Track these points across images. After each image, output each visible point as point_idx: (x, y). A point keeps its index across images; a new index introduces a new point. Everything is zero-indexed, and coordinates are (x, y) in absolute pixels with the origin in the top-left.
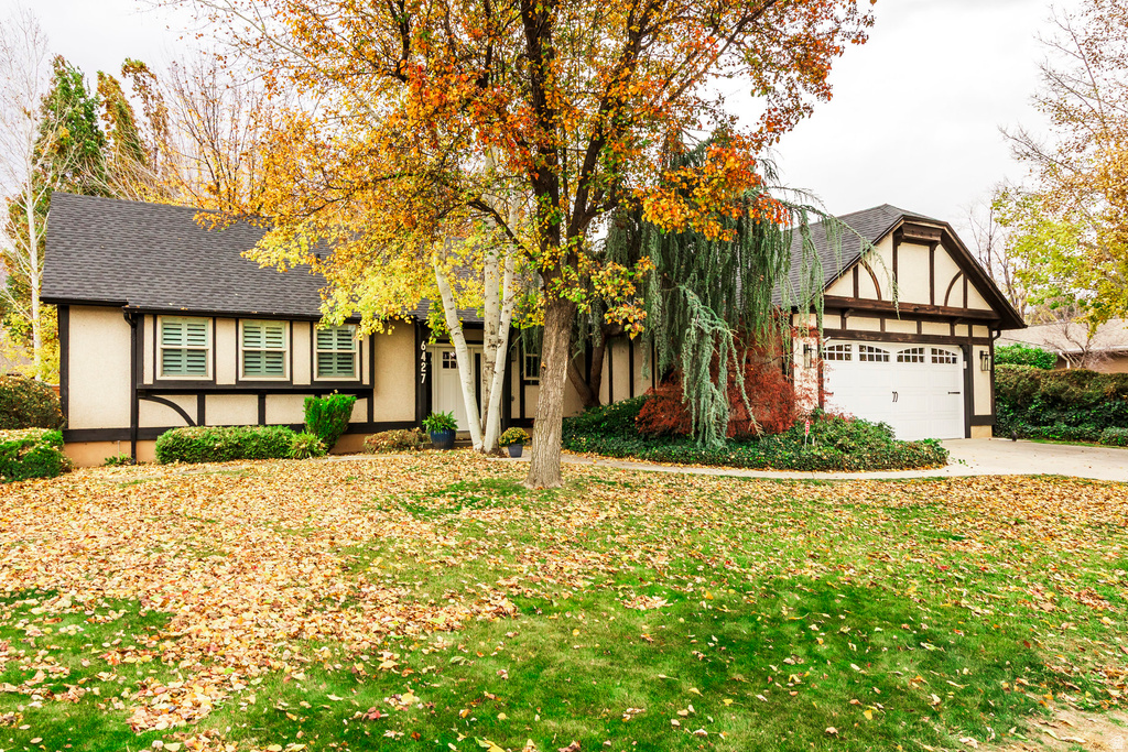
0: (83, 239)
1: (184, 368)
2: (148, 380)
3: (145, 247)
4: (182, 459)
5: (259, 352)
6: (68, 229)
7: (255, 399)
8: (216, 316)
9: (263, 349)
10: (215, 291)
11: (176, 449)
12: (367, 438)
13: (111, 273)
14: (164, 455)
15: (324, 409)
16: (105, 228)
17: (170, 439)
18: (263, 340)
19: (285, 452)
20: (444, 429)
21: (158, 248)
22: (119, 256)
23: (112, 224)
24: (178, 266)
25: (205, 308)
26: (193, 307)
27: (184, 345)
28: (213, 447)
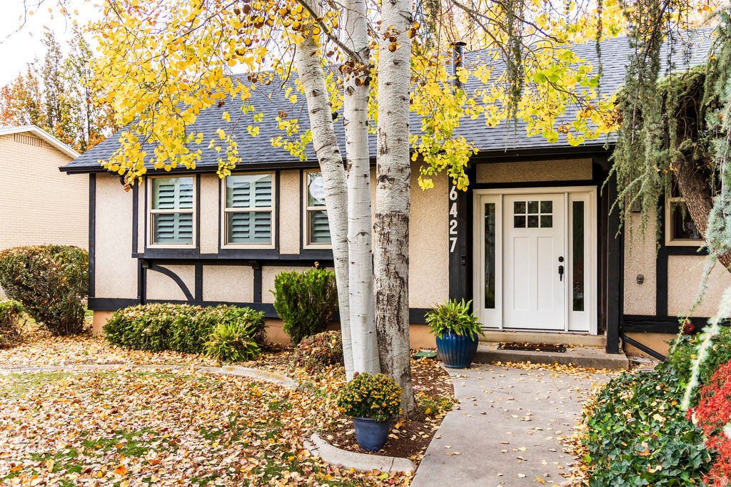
1: (176, 234)
2: (141, 250)
5: (248, 213)
7: (250, 270)
8: (198, 172)
9: (253, 208)
18: (252, 197)
27: (176, 209)
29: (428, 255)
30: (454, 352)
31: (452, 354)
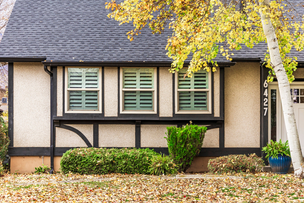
0: (30, 18)
1: (83, 104)
2: (60, 114)
3: (68, 20)
4: (75, 171)
5: (135, 92)
6: (23, 12)
7: (133, 127)
8: (104, 66)
9: (138, 89)
10: (106, 47)
11: (71, 164)
12: (211, 160)
13: (41, 39)
14: (64, 168)
15: (179, 136)
16: (46, 9)
17: (68, 156)
18: (138, 82)
19: (147, 169)
20: (279, 155)
21: (75, 19)
22: (49, 27)
23: (51, 5)
24: (86, 31)
25: (96, 60)
26: (88, 60)
27: (84, 88)
28: (96, 163)
29: (244, 118)
30: (284, 165)
31: (283, 166)
